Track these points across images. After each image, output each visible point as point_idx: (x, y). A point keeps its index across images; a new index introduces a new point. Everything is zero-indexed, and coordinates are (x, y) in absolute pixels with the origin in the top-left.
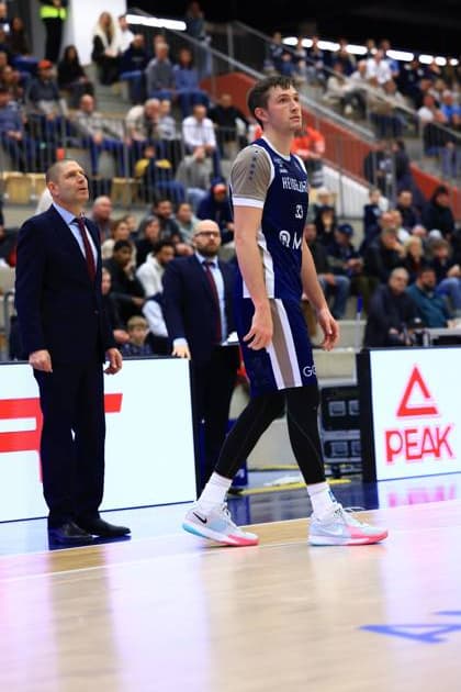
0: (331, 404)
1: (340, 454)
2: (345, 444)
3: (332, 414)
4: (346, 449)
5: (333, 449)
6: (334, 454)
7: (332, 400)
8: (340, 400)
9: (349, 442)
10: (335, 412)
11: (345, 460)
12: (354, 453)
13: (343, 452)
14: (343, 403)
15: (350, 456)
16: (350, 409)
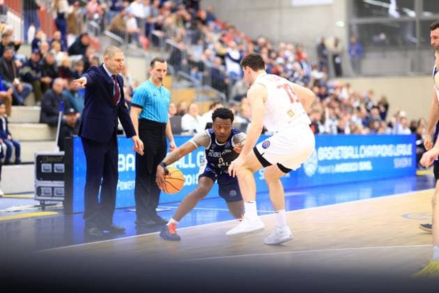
0: (43, 165)
1: (47, 194)
2: (51, 189)
3: (43, 171)
4: (51, 191)
5: (42, 191)
6: (43, 194)
7: (43, 163)
8: (49, 162)
9: (53, 188)
10: (44, 170)
11: (50, 198)
12: (55, 195)
13: (49, 194)
14: (50, 165)
15: (53, 196)
16: (55, 168)
